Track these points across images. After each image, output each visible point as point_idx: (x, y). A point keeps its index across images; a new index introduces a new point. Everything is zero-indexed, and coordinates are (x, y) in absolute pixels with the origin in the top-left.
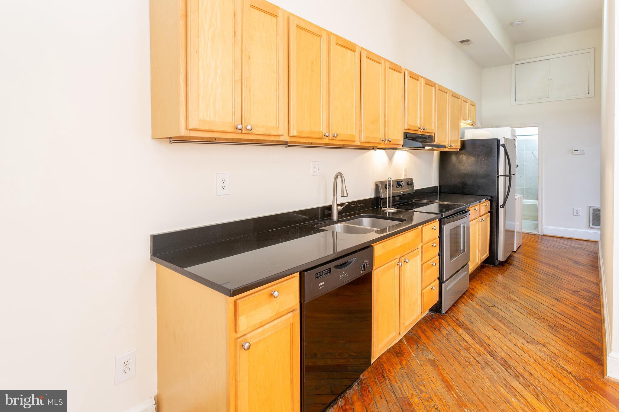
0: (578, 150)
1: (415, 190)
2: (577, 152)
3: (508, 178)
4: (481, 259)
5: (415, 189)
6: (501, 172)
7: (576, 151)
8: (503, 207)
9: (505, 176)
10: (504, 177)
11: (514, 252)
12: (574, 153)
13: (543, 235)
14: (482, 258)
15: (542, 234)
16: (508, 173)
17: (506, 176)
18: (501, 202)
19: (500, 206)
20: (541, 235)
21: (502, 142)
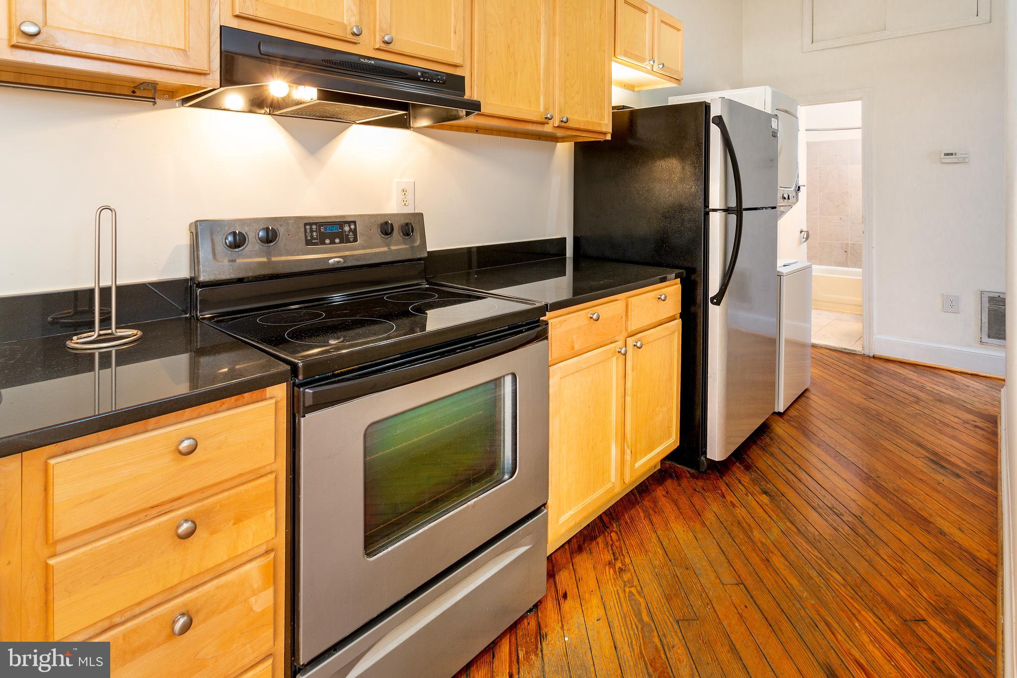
0: (952, 154)
1: (428, 252)
2: (949, 159)
3: (733, 218)
4: (632, 465)
5: (428, 250)
6: (716, 199)
7: (948, 154)
8: (718, 304)
9: (724, 210)
10: (724, 213)
11: (780, 414)
12: (944, 161)
13: (874, 357)
14: (637, 465)
15: (871, 355)
16: (733, 204)
17: (727, 210)
18: (714, 288)
19: (712, 299)
20: (869, 356)
21: (715, 112)
